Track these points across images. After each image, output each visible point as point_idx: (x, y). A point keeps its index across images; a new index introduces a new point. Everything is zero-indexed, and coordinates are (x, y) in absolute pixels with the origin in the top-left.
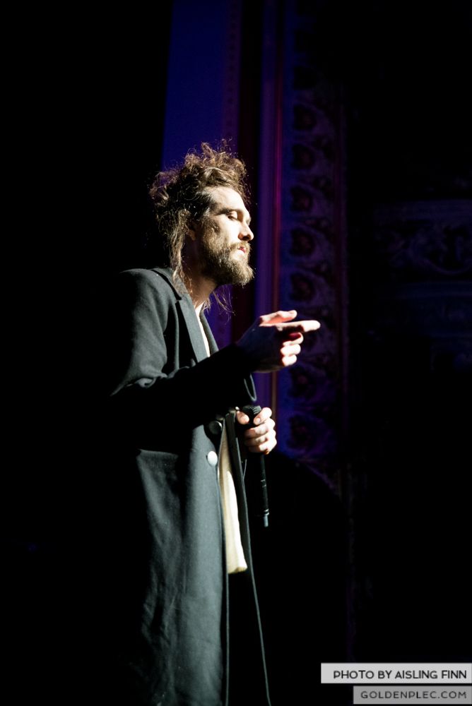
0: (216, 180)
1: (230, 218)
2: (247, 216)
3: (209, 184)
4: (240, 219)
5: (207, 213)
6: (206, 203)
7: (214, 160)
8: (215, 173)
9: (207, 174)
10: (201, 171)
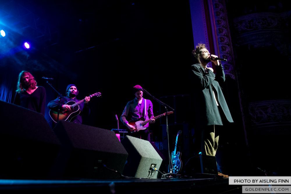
0: (201, 48)
1: (205, 52)
2: (208, 51)
3: (201, 49)
4: (207, 52)
5: (202, 53)
6: (201, 52)
7: (200, 45)
8: (201, 47)
9: (200, 48)
10: (199, 48)
